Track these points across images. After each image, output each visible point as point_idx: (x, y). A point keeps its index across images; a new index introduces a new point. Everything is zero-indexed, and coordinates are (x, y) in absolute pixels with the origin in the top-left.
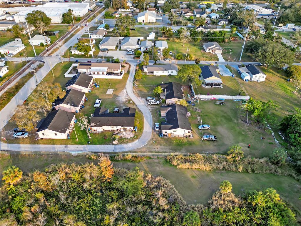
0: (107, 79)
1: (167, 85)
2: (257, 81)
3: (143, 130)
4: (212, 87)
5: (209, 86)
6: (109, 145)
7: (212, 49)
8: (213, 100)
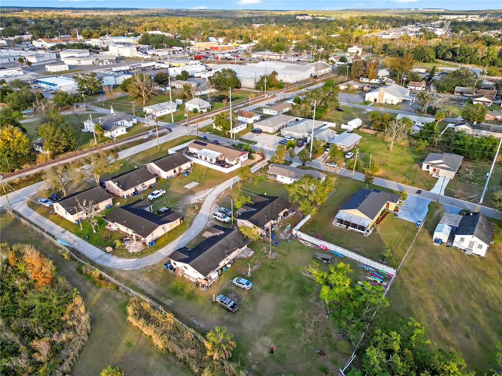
0: (208, 169)
1: (267, 199)
2: (465, 251)
3: (159, 249)
4: (347, 227)
5: (342, 225)
6: (101, 250)
7: (433, 165)
8: (322, 249)
